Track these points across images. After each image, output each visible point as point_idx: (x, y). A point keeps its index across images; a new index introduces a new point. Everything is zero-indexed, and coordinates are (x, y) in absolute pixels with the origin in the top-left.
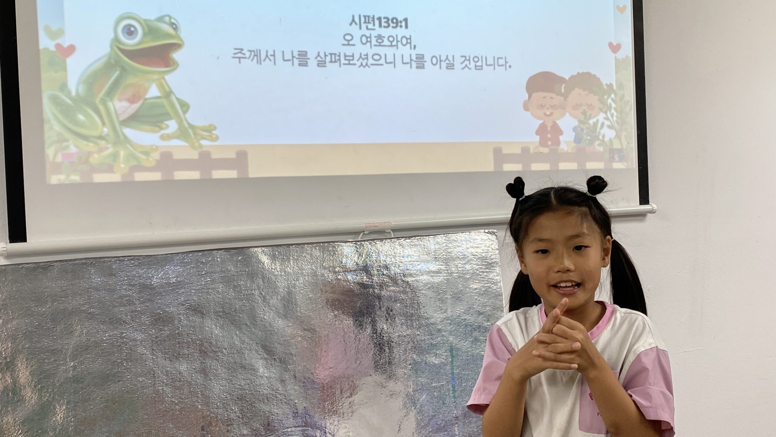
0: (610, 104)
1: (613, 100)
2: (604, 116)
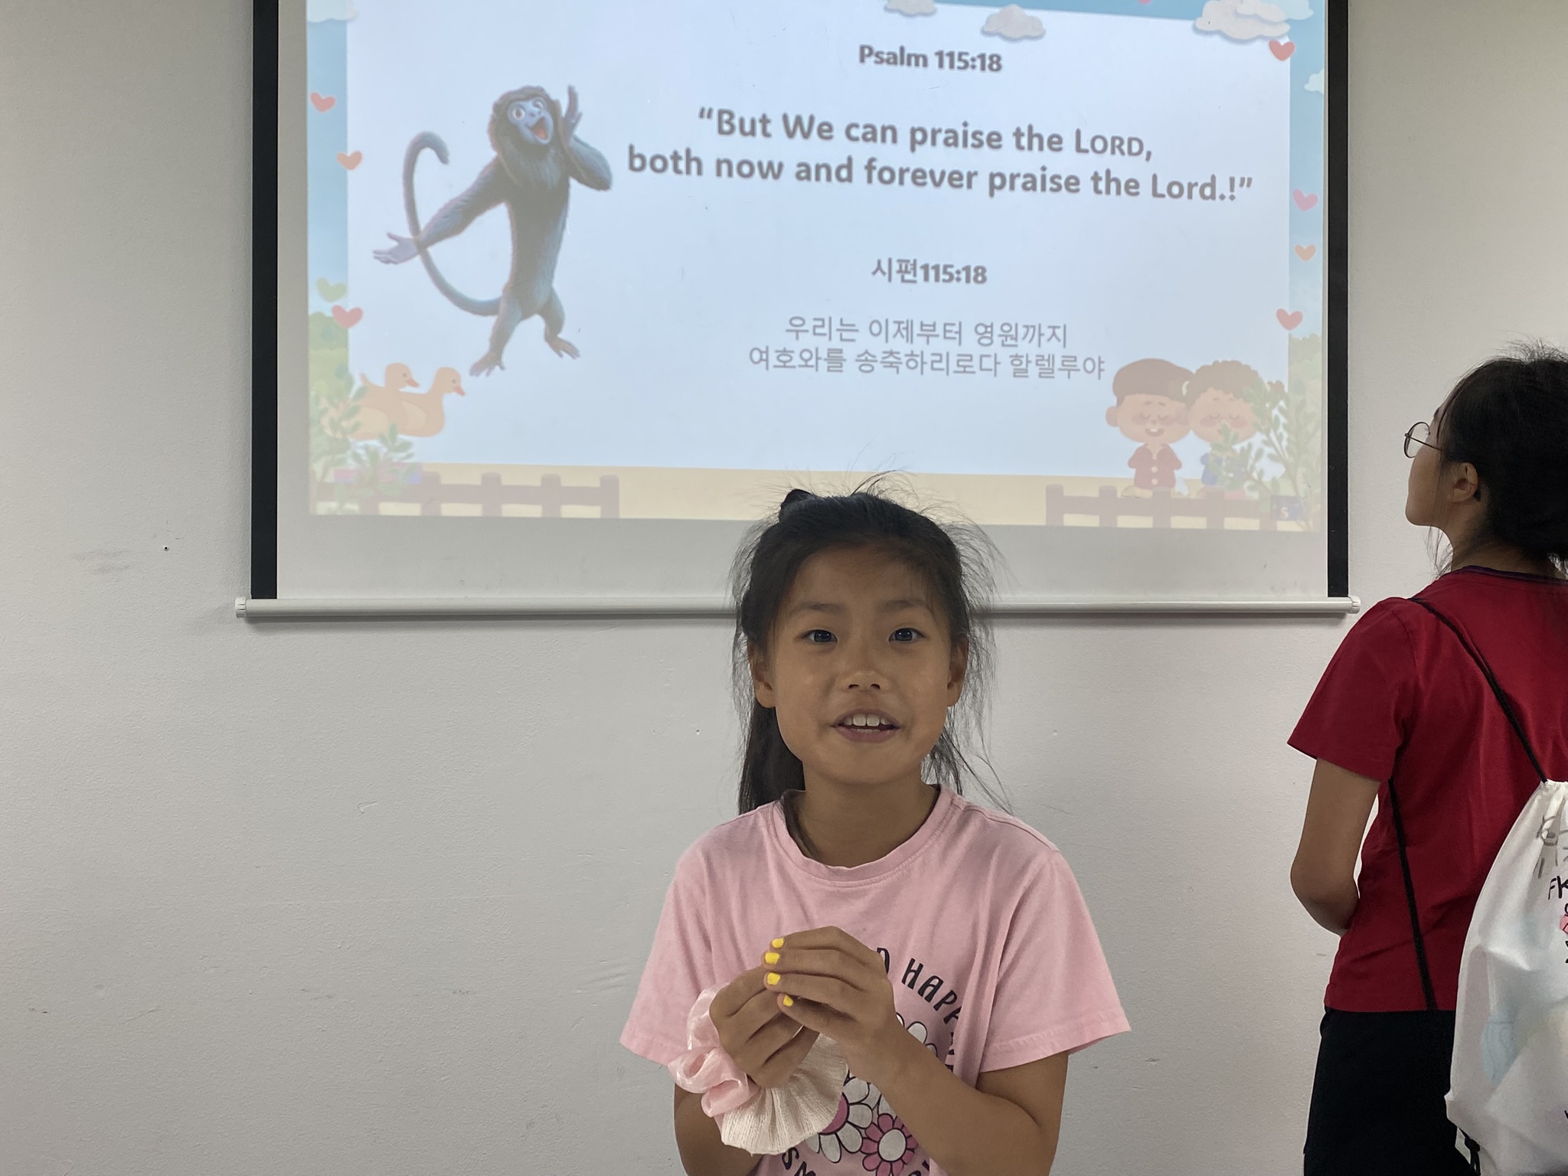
0: (1277, 418)
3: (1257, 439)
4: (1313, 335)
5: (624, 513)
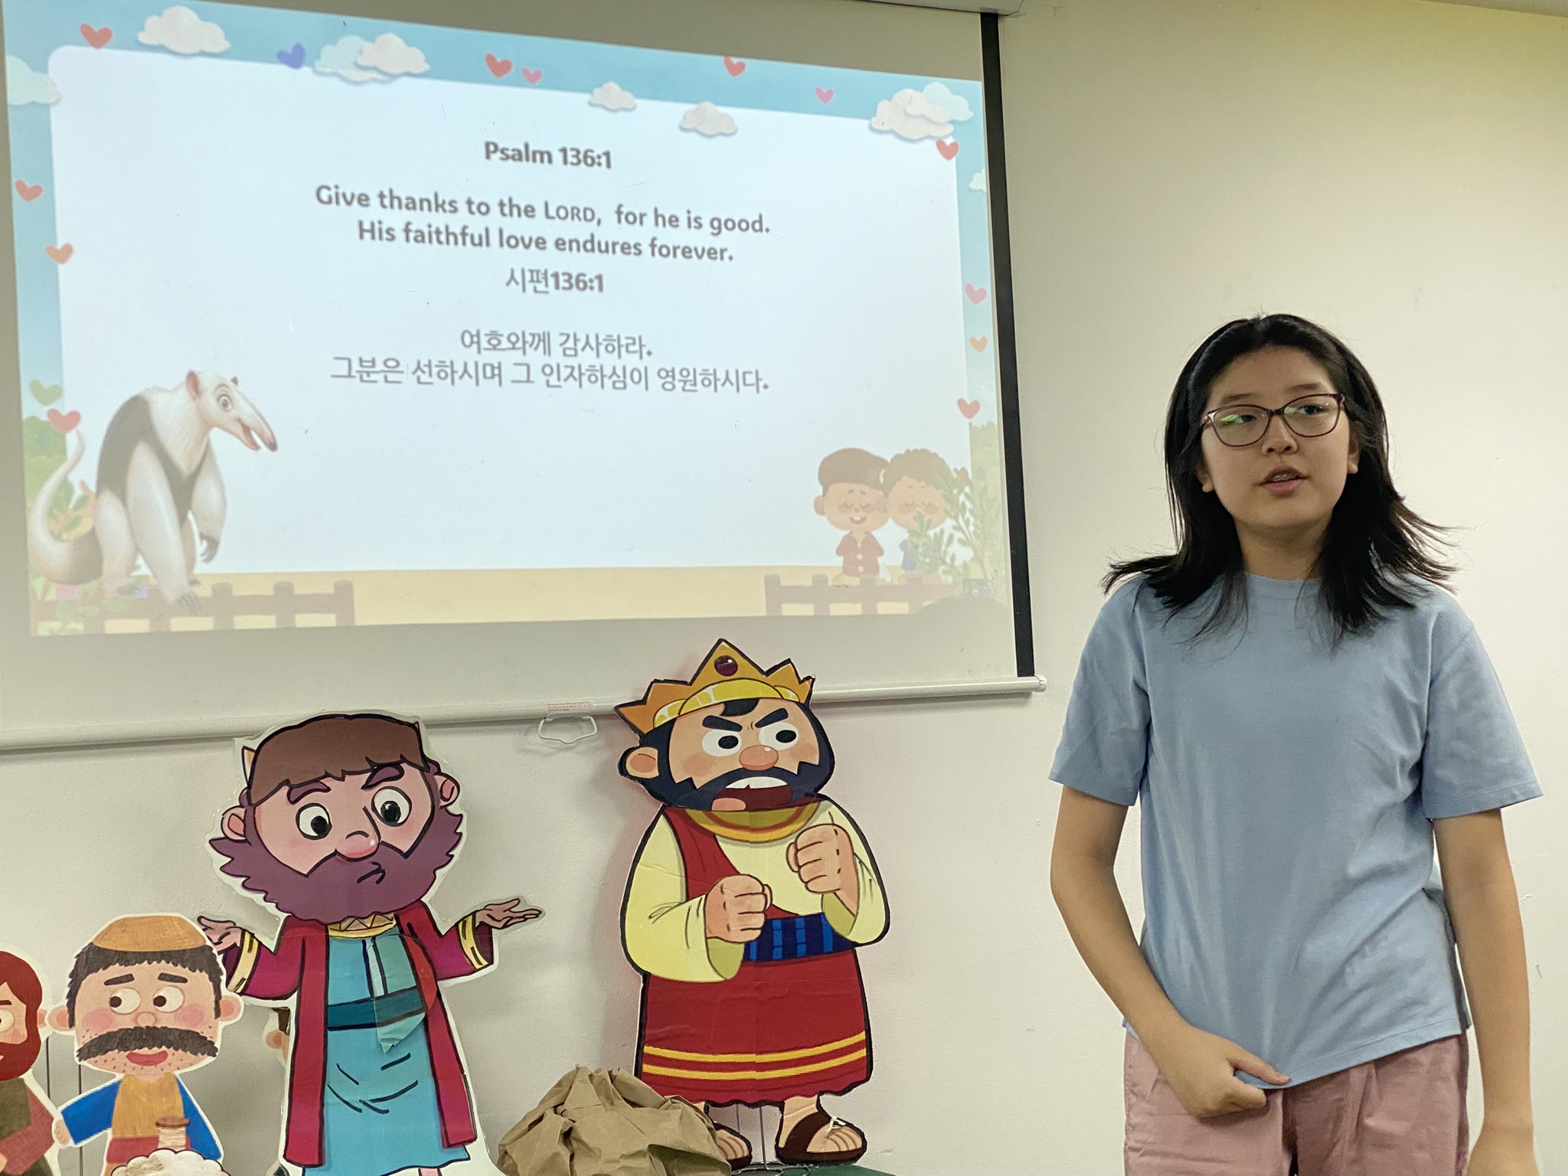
0: (963, 503)
1: (967, 495)
2: (953, 523)
3: (948, 524)
4: (990, 423)
5: (361, 620)
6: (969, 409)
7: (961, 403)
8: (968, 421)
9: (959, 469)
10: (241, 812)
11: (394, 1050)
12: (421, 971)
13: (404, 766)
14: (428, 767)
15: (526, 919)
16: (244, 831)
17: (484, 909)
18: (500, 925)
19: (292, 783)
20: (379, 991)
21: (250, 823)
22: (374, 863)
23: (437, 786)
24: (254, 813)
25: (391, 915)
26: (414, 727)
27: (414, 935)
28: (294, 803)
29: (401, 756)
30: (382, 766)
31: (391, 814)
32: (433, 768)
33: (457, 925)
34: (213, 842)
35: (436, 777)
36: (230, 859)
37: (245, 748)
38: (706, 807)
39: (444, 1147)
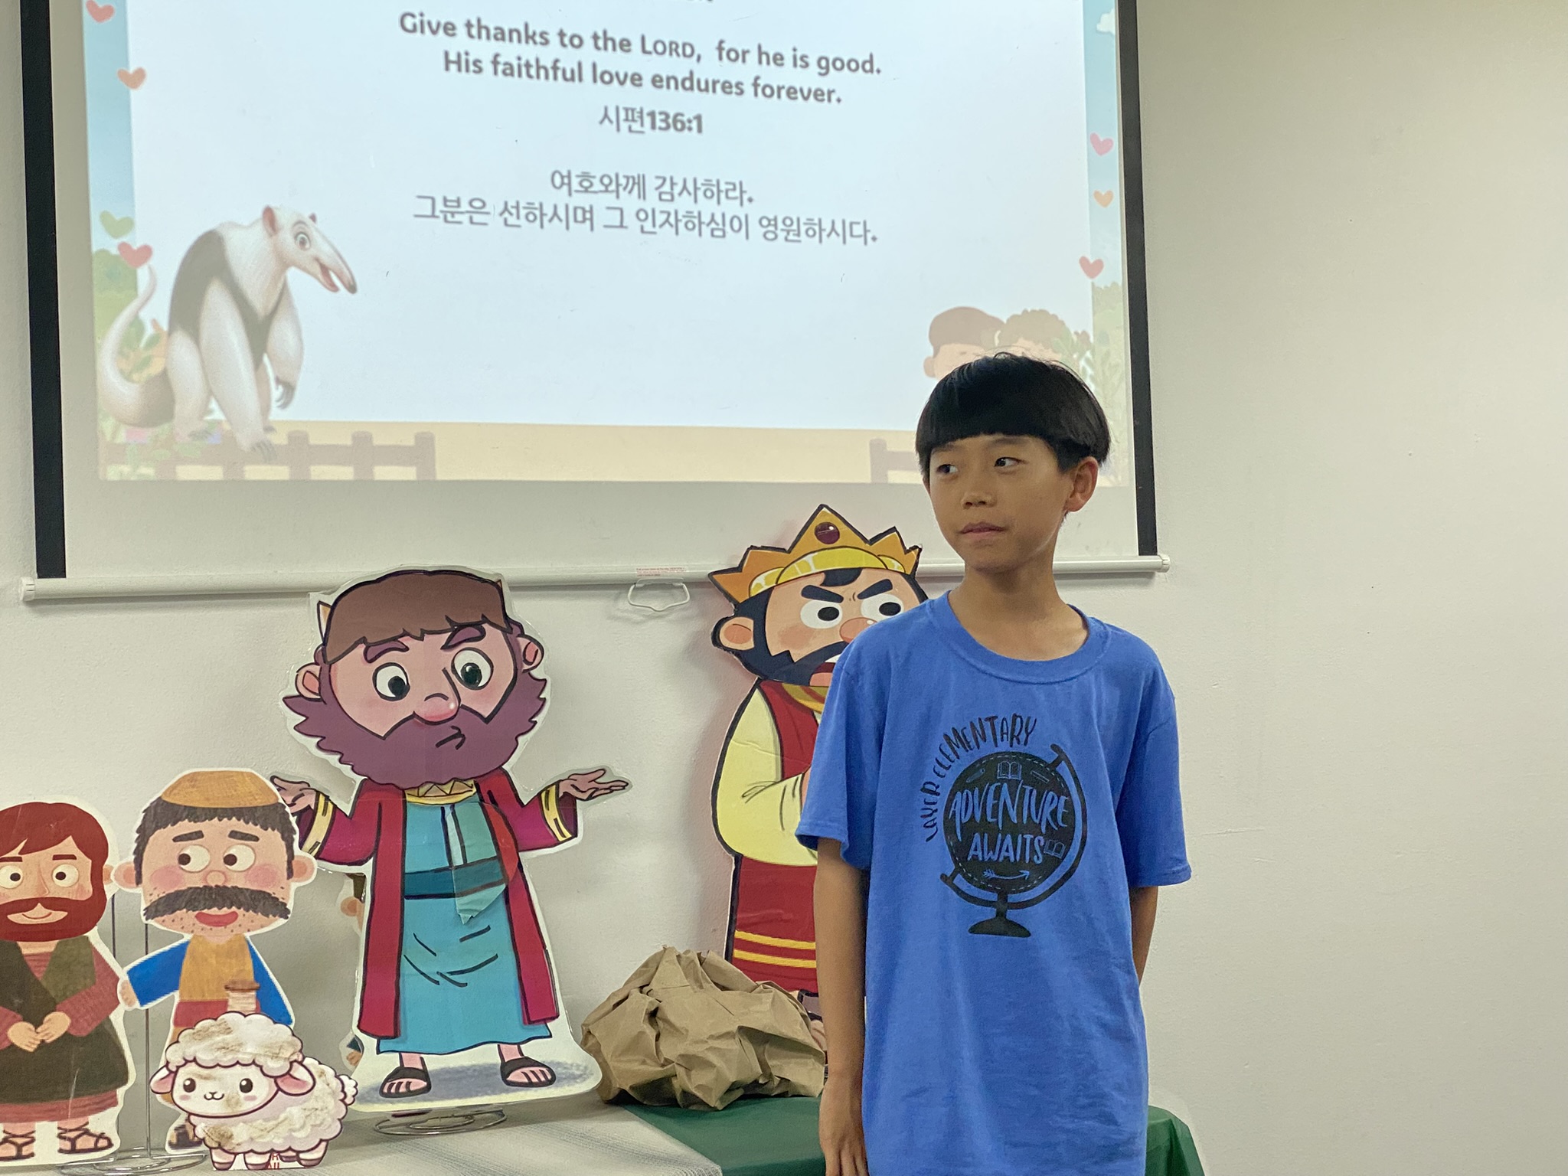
4: (1114, 284)
5: (441, 475)
6: (1093, 268)
7: (1083, 261)
8: (1090, 281)
9: (1080, 332)
10: (316, 669)
11: (473, 920)
12: (502, 842)
13: (486, 626)
14: (511, 628)
15: (612, 791)
16: (320, 689)
17: (568, 779)
18: (585, 796)
19: (369, 641)
20: (458, 861)
21: (326, 681)
22: (453, 727)
23: (520, 650)
24: (330, 671)
25: (471, 783)
26: (497, 586)
27: (493, 801)
28: (371, 661)
29: (483, 616)
30: (462, 626)
31: (472, 676)
32: (516, 630)
33: (539, 794)
34: (287, 700)
35: (520, 639)
36: (304, 718)
37: (320, 603)
38: (804, 682)
39: (525, 1023)
